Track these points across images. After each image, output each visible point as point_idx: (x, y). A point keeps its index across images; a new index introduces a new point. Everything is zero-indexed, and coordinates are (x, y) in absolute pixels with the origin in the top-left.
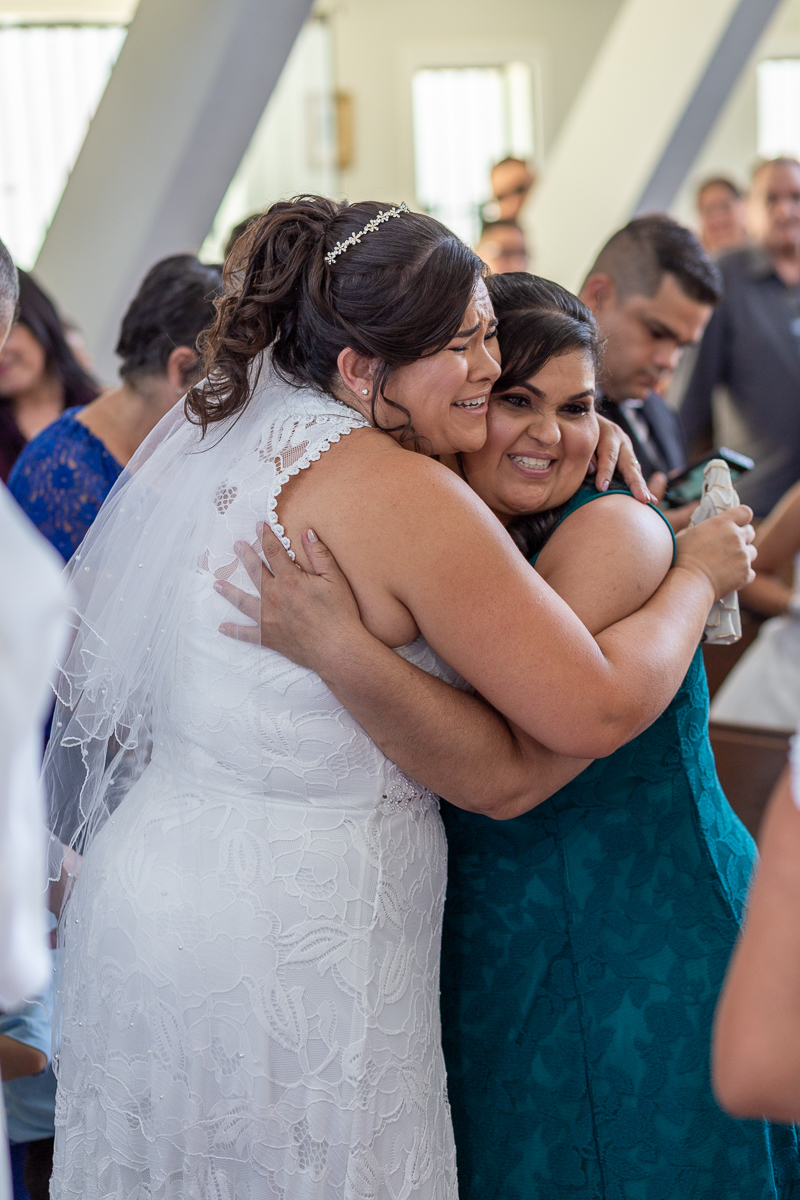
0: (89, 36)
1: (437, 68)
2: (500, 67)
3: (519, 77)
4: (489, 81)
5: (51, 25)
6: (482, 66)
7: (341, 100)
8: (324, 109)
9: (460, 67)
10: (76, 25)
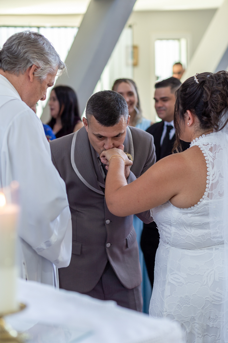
0: (69, 30)
1: (161, 39)
2: (179, 40)
3: (183, 42)
4: (176, 43)
5: (59, 27)
6: (174, 39)
7: (135, 48)
8: (130, 50)
9: (168, 39)
10: (66, 27)
